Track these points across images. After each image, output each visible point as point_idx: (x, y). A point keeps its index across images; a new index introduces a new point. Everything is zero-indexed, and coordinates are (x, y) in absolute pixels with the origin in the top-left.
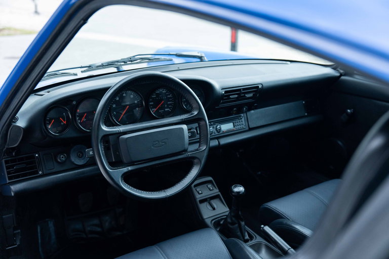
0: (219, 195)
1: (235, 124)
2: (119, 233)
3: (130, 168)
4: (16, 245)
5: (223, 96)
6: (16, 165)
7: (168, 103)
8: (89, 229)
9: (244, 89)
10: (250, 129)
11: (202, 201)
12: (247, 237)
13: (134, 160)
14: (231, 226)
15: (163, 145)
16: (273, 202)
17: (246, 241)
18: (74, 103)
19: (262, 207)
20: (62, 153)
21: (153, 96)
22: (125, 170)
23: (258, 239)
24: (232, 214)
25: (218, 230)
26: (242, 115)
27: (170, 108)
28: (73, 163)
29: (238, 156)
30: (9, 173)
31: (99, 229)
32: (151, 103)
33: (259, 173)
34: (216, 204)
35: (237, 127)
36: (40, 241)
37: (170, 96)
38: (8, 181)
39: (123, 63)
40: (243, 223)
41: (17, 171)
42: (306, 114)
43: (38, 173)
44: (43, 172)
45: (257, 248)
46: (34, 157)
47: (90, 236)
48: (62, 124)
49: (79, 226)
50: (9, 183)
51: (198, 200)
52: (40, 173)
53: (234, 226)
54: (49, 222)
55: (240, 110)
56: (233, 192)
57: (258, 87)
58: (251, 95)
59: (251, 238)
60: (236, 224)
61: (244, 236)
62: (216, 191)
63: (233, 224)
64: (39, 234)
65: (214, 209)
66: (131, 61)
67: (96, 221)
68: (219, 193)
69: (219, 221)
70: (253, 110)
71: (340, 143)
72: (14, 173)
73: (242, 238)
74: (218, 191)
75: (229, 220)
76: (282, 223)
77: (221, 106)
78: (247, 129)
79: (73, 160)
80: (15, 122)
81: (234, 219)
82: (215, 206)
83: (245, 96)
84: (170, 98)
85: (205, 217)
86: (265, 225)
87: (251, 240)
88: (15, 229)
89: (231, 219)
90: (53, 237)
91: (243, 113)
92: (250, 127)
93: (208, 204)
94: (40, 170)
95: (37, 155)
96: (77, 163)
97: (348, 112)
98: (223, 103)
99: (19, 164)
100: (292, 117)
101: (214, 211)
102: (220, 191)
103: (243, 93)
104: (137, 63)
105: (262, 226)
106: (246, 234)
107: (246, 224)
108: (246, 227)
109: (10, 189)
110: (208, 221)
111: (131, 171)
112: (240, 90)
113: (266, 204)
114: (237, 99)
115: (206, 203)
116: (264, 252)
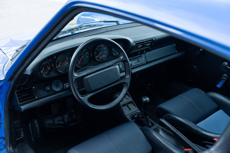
0: (132, 101)
1: (139, 60)
2: (73, 124)
3: (91, 95)
4: (21, 137)
5: (135, 46)
6: (23, 94)
7: (104, 52)
8: (56, 123)
9: (145, 42)
10: (148, 63)
11: (123, 106)
12: (150, 125)
13: (93, 89)
14: (141, 119)
15: (107, 79)
16: (163, 104)
17: (150, 127)
18: (55, 57)
19: (157, 107)
20: (48, 85)
21: (96, 49)
22: (89, 96)
23: (157, 125)
24: (142, 113)
25: (134, 121)
26: (143, 55)
27: (105, 55)
28: (54, 90)
29: (137, 76)
30: (19, 99)
31: (62, 123)
32: (95, 53)
33: (150, 85)
34: (131, 107)
35: (140, 62)
36: (31, 132)
37: (105, 48)
38: (19, 104)
39: (76, 30)
40: (148, 117)
41: (23, 98)
42: (176, 52)
43: (35, 98)
44: (38, 97)
45: (157, 131)
46: (32, 89)
47: (57, 127)
48: (48, 69)
49: (50, 122)
50: (20, 105)
51: (121, 105)
52: (36, 97)
53: (144, 119)
54: (35, 121)
55: (142, 52)
56: (143, 101)
57: (153, 39)
58: (149, 44)
59: (153, 125)
60: (144, 118)
61: (149, 124)
62: (131, 99)
63: (143, 118)
64: (30, 129)
65: (130, 109)
66: (81, 28)
67: (60, 118)
68: (132, 100)
69: (134, 116)
70: (149, 52)
71: (195, 67)
72: (21, 99)
73: (148, 125)
74: (132, 99)
75: (140, 116)
76: (170, 116)
77: (133, 51)
78: (146, 62)
79: (54, 89)
80: (24, 72)
81: (143, 115)
82: (131, 108)
83: (146, 45)
84: (106, 49)
85: (126, 114)
86: (162, 119)
87: (153, 126)
88: (21, 128)
89: (142, 116)
90: (38, 129)
91: (143, 54)
92: (147, 61)
93: (127, 107)
94: (36, 96)
95: (34, 88)
96: (56, 91)
97: (200, 50)
98: (134, 50)
99: (24, 94)
100: (169, 54)
101: (130, 111)
102: (133, 99)
103: (145, 44)
104: (84, 29)
105: (160, 119)
106: (150, 123)
107: (149, 117)
108: (149, 119)
109: (21, 108)
110: (128, 117)
111: (92, 96)
112: (143, 42)
113: (159, 105)
114: (142, 47)
115: (125, 106)
116: (161, 132)
